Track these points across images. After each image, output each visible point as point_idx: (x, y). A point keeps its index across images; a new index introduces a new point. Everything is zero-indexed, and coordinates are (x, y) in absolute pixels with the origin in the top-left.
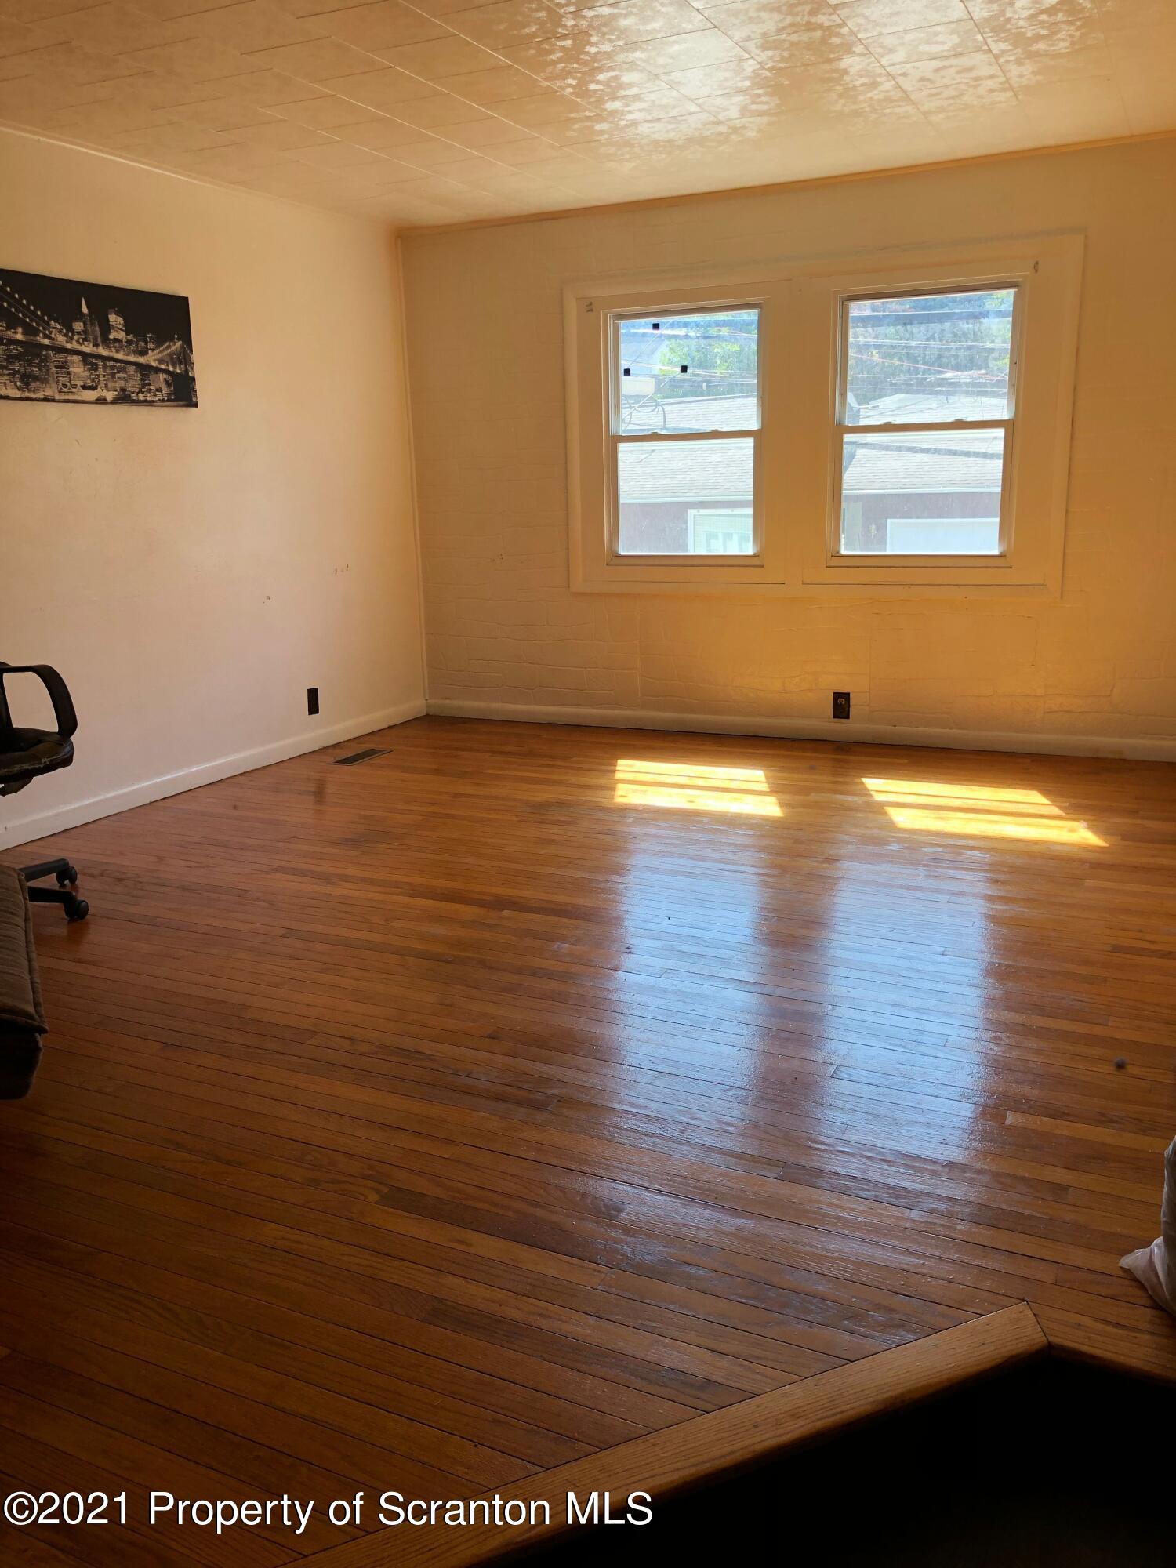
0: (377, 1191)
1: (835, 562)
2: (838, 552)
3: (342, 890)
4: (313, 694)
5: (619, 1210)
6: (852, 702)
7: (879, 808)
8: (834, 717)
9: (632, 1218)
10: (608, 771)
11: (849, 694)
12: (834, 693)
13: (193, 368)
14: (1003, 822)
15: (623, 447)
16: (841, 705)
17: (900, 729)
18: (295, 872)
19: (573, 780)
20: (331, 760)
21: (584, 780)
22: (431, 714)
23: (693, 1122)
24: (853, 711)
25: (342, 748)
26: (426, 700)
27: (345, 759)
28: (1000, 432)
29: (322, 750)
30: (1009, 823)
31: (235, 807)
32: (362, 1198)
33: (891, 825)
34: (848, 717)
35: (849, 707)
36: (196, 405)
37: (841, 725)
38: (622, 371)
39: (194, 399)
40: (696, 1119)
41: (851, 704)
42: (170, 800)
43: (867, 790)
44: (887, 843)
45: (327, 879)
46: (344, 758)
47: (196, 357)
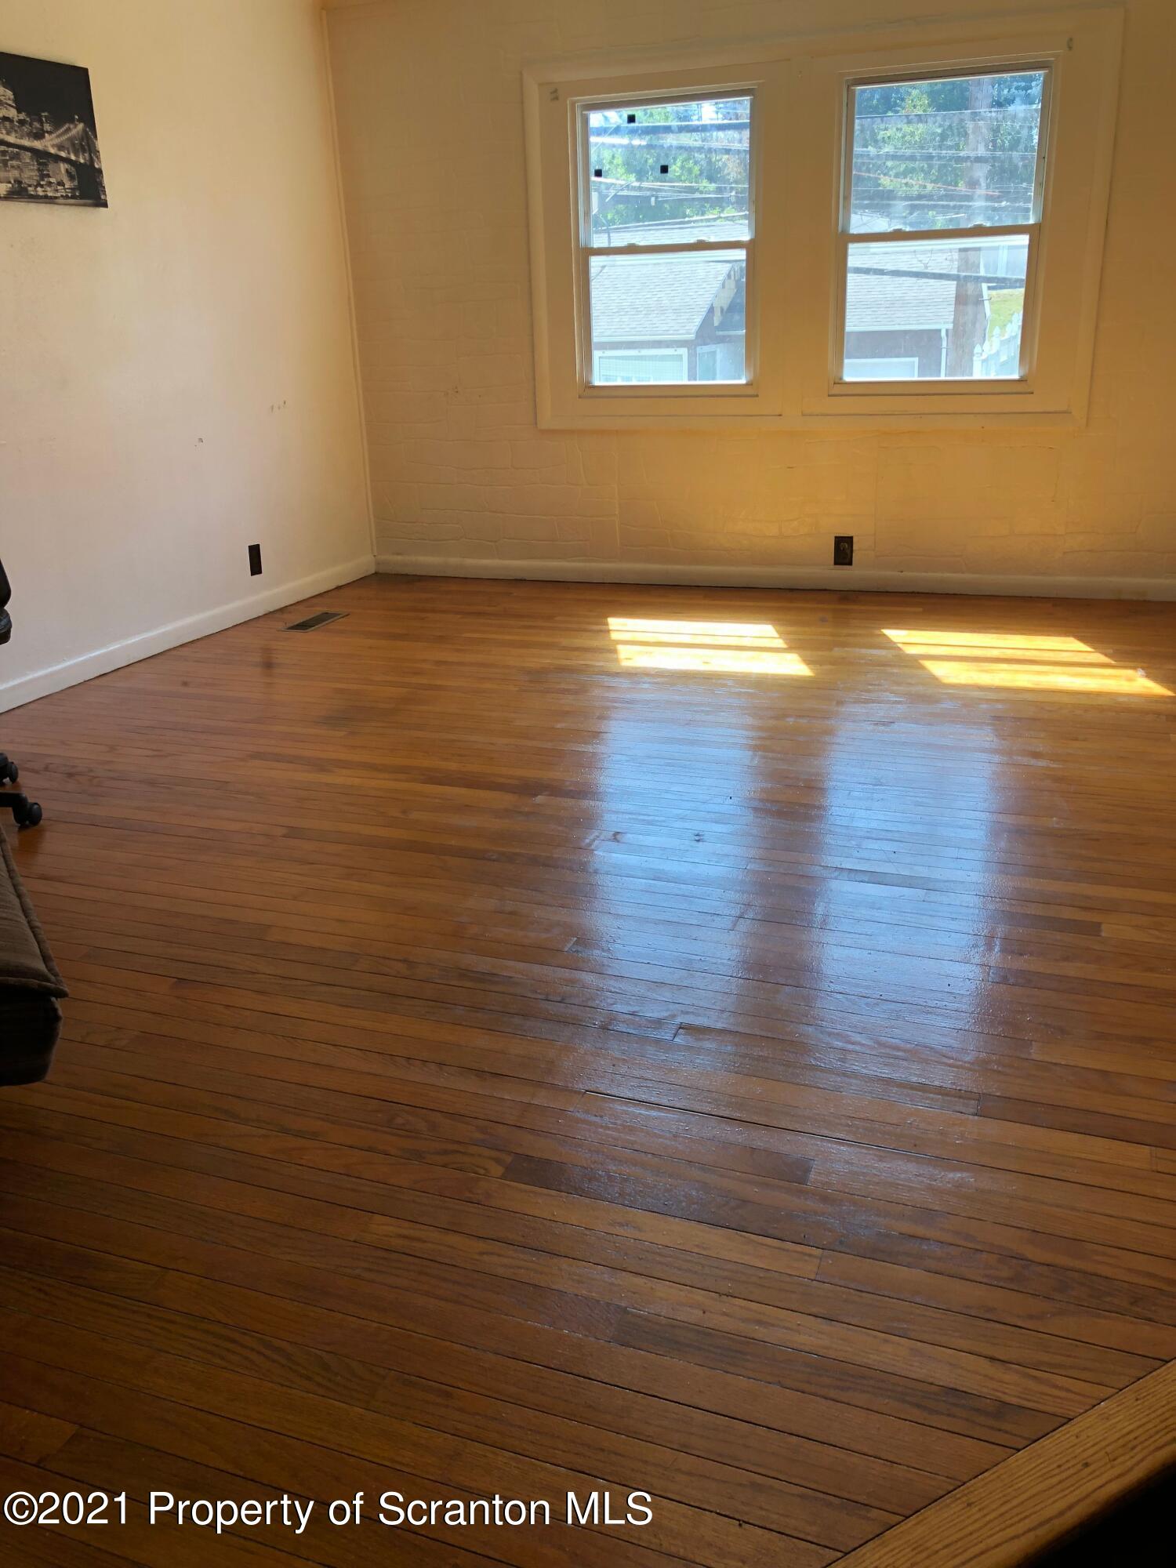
0: (498, 1161)
1: (837, 390)
2: (841, 379)
3: (340, 778)
4: (255, 552)
5: (808, 1170)
6: (855, 547)
7: (914, 662)
8: (836, 563)
9: (823, 1179)
10: (601, 631)
11: (851, 538)
12: (836, 537)
13: (98, 158)
14: (1053, 673)
15: (595, 262)
16: (843, 550)
17: (908, 574)
18: (278, 758)
19: (565, 642)
20: (281, 626)
21: (578, 642)
22: (381, 572)
23: (850, 1047)
24: (856, 557)
25: (290, 612)
26: (375, 556)
27: (297, 625)
28: (1024, 240)
29: (269, 615)
30: (1059, 673)
31: (185, 684)
32: (482, 1171)
33: (934, 680)
34: (850, 563)
35: (852, 551)
36: (105, 205)
37: (843, 572)
38: (592, 171)
39: (103, 197)
40: (853, 1044)
41: (854, 548)
42: (104, 678)
43: (891, 642)
44: (937, 701)
45: (320, 766)
46: (295, 624)
47: (102, 143)
